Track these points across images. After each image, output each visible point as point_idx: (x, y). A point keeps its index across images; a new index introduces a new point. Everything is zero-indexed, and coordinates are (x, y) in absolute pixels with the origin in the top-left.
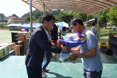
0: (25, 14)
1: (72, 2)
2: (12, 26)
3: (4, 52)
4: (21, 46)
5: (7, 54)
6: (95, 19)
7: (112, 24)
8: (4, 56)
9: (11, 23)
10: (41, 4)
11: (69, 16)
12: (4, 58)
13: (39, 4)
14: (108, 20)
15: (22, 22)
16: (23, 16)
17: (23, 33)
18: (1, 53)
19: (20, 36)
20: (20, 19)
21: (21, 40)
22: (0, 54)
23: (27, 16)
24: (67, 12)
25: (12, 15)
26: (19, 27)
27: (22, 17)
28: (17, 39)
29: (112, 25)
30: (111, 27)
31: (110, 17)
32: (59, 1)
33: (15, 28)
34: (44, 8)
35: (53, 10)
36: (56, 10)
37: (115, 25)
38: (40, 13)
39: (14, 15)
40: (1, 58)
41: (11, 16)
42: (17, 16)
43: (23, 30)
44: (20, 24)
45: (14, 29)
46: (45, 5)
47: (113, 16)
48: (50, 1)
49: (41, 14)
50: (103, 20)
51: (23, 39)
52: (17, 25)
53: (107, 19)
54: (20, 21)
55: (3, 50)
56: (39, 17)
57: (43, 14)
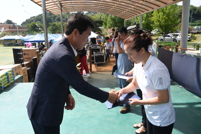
0: (27, 20)
1: (102, 3)
2: (8, 40)
3: (8, 78)
4: (28, 69)
5: (13, 81)
6: (135, 26)
7: (158, 33)
8: (8, 84)
9: (5, 35)
10: (56, 3)
11: (97, 22)
12: (8, 86)
13: (53, 3)
14: (154, 28)
15: (23, 33)
16: (24, 23)
17: (28, 48)
18: (5, 79)
19: (25, 54)
20: (19, 27)
21: (27, 60)
22: (3, 81)
23: (30, 22)
24: (93, 15)
25: (6, 22)
26: (19, 40)
27: (22, 25)
28: (22, 59)
29: (158, 35)
30: (157, 37)
31: (155, 22)
32: (85, 1)
33: (13, 42)
34: (61, 10)
35: (71, 13)
36: (76, 12)
37: (162, 33)
38: (51, 17)
39: (9, 22)
40: (5, 86)
41: (5, 24)
42: (14, 24)
43: (28, 45)
44: (21, 36)
45: (12, 44)
46: (63, 4)
47: (159, 21)
48: (72, 1)
49: (52, 19)
50: (146, 27)
51: (30, 58)
52: (16, 37)
53: (151, 25)
54: (20, 31)
55: (7, 74)
56: (50, 24)
57: (56, 19)
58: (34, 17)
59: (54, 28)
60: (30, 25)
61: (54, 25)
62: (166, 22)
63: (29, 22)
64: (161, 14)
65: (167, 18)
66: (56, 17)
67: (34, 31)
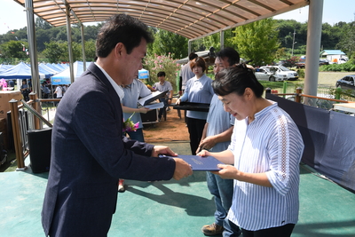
23: (8, 40)
31: (239, 46)
34: (69, 16)
38: (49, 33)
46: (71, 6)
47: (246, 44)
49: (50, 35)
56: (46, 44)
57: (58, 36)
58: (15, 31)
59: (55, 52)
60: (7, 45)
61: (55, 47)
62: (257, 46)
63: (5, 40)
64: (249, 31)
65: (259, 39)
66: (58, 32)
67: (15, 57)
